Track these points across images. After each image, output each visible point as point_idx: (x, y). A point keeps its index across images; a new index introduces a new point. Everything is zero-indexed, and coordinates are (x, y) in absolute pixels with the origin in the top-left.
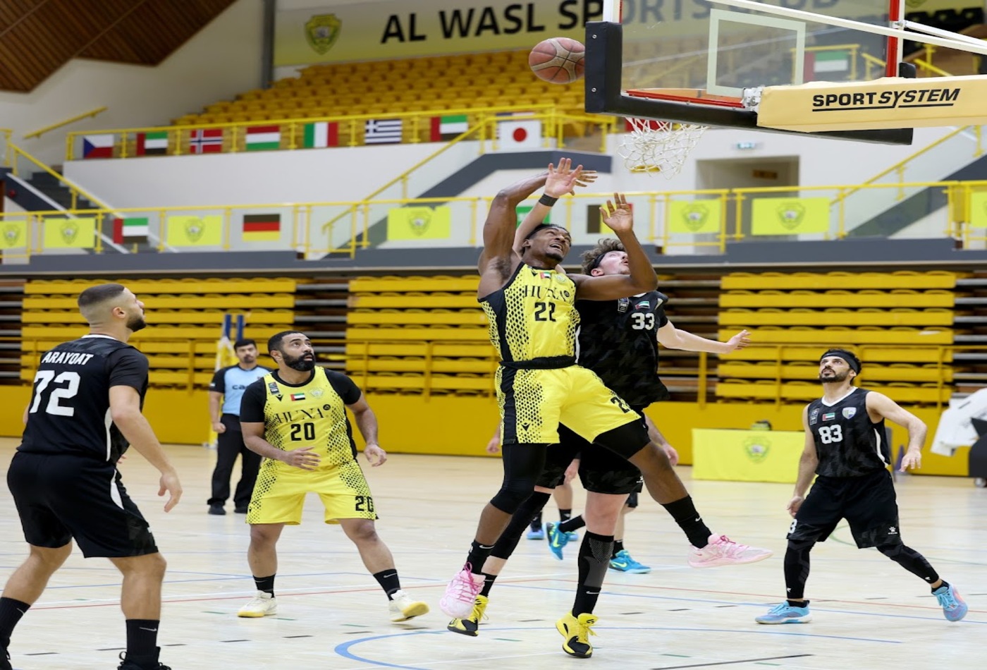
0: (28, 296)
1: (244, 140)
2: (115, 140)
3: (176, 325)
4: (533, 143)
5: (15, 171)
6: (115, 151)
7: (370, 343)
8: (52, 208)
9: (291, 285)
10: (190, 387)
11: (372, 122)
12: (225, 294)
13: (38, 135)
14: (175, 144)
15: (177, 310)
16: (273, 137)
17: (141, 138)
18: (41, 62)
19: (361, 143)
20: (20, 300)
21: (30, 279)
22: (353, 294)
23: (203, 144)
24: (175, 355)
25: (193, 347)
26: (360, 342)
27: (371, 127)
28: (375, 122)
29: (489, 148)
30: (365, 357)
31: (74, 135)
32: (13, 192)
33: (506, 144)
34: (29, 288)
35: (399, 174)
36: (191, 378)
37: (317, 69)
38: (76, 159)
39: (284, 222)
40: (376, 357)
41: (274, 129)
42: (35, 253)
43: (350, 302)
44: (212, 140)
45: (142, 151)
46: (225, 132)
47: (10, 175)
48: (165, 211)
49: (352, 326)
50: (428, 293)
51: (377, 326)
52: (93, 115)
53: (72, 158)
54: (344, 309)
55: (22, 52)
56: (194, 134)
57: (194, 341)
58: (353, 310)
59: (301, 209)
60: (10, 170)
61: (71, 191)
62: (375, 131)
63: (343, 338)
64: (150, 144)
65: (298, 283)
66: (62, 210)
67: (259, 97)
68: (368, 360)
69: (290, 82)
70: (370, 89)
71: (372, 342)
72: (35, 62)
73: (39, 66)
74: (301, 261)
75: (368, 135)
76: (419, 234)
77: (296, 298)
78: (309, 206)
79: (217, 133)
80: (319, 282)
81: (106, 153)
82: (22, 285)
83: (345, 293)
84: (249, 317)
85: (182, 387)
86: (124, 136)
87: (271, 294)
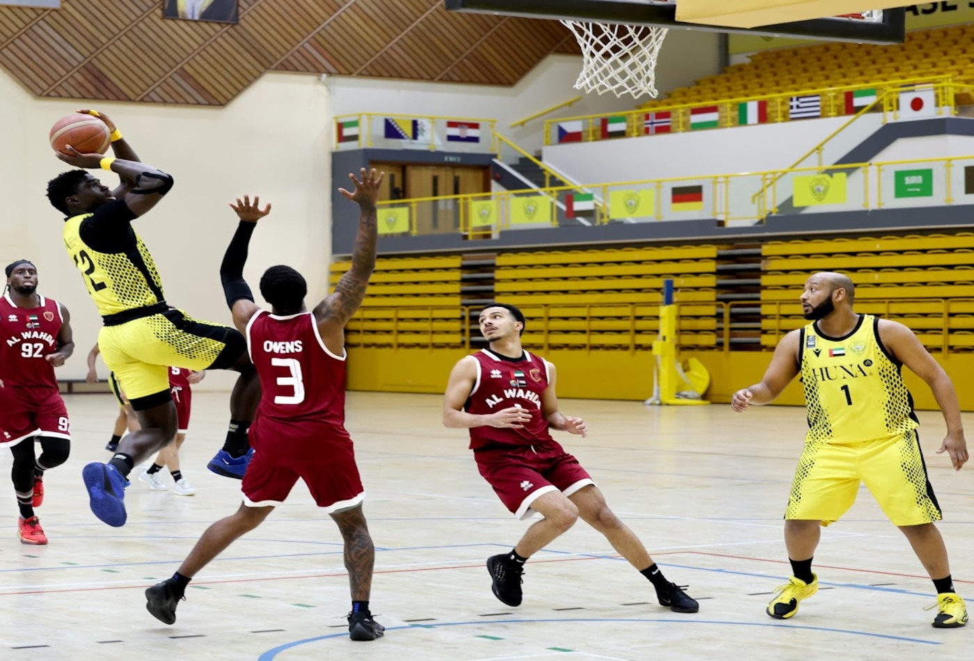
0: (499, 267)
1: (689, 120)
2: (584, 125)
3: (619, 291)
4: (929, 112)
5: (499, 157)
6: (584, 135)
7: (781, 304)
8: (528, 187)
9: (712, 251)
10: (632, 348)
11: (795, 99)
12: (659, 261)
13: (522, 124)
14: (632, 127)
15: (619, 277)
16: (712, 117)
17: (605, 122)
18: (522, 59)
19: (786, 118)
20: (493, 272)
21: (501, 252)
22: (766, 257)
23: (655, 125)
24: (619, 318)
25: (634, 311)
26: (772, 303)
27: (795, 103)
28: (798, 99)
29: (890, 117)
30: (777, 317)
31: (551, 123)
32: (498, 175)
33: (906, 114)
34: (500, 261)
35: (814, 147)
36: (633, 340)
37: (765, 55)
38: (552, 144)
39: (706, 193)
40: (787, 316)
41: (713, 109)
42: (504, 229)
43: (763, 266)
44: (662, 122)
45: (607, 135)
46: (673, 115)
47: (495, 160)
48: (606, 186)
49: (765, 288)
50: (830, 255)
51: (786, 287)
52: (570, 104)
53: (549, 143)
54: (758, 273)
55: (505, 51)
56: (647, 117)
57: (633, 305)
58: (766, 272)
59: (720, 180)
60: (495, 156)
61: (545, 173)
62: (798, 107)
63: (758, 299)
64: (612, 128)
65: (718, 249)
66: (535, 188)
67: (713, 82)
68: (780, 319)
69: (740, 68)
70: (805, 70)
71: (783, 302)
72: (517, 58)
73: (521, 62)
74: (720, 228)
75: (791, 111)
76: (820, 200)
77: (717, 263)
78: (727, 177)
79: (666, 115)
80: (738, 248)
81: (576, 137)
82: (493, 258)
83: (758, 257)
84: (678, 282)
85: (626, 348)
86: (591, 121)
87: (697, 260)
